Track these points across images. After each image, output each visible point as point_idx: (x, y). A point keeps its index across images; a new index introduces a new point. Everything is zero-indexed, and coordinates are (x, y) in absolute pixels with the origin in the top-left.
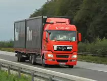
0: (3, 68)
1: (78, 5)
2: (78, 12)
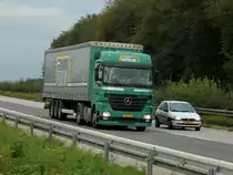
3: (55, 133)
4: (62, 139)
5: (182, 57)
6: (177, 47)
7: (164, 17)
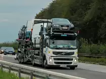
2: (89, 11)
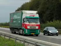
0: (2, 36)
1: (38, 5)
3: (11, 38)
4: (13, 39)
5: (53, 14)
6: (51, 11)
7: (47, 2)
